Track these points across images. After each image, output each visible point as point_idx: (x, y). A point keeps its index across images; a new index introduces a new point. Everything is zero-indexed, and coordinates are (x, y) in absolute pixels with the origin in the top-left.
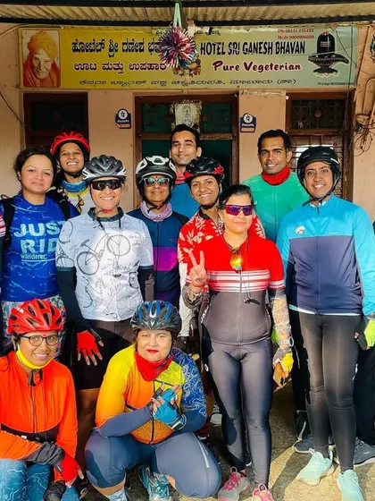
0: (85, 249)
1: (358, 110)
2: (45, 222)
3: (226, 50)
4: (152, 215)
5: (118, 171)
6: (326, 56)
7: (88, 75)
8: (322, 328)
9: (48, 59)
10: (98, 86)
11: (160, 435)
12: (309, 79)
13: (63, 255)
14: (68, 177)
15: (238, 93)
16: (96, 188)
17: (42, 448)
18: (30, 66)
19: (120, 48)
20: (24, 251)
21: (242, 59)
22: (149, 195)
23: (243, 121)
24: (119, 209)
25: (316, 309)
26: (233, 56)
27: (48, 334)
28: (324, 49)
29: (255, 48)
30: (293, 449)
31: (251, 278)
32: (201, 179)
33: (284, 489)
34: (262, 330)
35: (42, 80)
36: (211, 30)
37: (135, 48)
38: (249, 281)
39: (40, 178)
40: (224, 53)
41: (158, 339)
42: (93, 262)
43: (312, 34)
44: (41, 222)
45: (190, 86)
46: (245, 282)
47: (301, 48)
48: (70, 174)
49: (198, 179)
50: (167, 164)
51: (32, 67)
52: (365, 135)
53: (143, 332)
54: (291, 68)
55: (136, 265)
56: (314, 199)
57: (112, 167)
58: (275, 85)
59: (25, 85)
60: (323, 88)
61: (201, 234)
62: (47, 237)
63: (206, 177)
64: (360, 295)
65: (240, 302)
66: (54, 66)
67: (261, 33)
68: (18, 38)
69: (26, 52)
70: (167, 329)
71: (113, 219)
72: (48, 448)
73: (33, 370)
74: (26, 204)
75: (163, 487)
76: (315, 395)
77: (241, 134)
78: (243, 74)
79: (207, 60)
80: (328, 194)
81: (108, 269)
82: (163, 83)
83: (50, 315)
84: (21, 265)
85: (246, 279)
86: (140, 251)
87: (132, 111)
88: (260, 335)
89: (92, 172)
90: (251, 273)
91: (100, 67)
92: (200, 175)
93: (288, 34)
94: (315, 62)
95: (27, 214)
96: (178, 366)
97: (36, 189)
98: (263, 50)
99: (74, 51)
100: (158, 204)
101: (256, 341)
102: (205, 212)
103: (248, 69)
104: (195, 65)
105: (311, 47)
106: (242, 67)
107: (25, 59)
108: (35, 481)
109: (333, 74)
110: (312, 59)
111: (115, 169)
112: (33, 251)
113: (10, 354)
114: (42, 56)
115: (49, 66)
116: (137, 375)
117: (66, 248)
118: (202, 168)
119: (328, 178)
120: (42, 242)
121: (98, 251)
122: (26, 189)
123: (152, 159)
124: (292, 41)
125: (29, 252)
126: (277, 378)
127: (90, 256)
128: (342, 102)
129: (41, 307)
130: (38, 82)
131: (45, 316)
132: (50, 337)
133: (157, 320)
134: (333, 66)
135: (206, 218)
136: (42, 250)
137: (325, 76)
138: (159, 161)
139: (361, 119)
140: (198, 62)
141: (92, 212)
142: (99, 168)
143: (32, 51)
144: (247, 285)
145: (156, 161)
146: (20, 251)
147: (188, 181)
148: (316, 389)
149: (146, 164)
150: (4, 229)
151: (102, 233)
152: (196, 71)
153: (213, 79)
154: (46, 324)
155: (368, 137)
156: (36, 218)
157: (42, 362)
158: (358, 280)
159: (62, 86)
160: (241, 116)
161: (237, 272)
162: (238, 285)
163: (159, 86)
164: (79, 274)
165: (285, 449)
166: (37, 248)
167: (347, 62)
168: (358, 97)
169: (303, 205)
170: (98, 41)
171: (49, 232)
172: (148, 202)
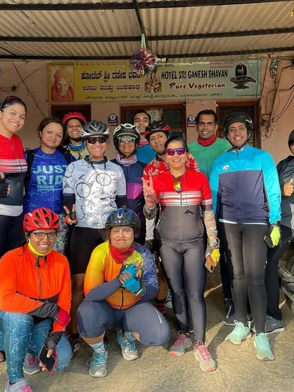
0: (81, 181)
1: (263, 112)
2: (53, 165)
3: (178, 76)
4: (123, 161)
5: (104, 131)
6: (241, 78)
7: (91, 93)
8: (242, 233)
9: (66, 83)
10: (98, 100)
11: (127, 302)
12: (230, 92)
13: (67, 185)
14: (72, 141)
15: (185, 103)
16: (90, 142)
17: (44, 305)
18: (55, 88)
19: (111, 76)
20: (39, 183)
21: (188, 81)
22: (121, 149)
23: (189, 120)
24: (105, 157)
25: (238, 220)
26: (182, 79)
27: (48, 231)
28: (240, 74)
29: (196, 74)
30: (224, 323)
31: (188, 196)
32: (155, 135)
33: (216, 347)
34: (198, 233)
35: (63, 97)
36: (167, 60)
37: (121, 76)
38: (186, 199)
39: (54, 138)
40: (176, 78)
41: (125, 233)
42: (86, 189)
43: (232, 65)
44: (51, 165)
45: (154, 99)
46: (184, 199)
47: (226, 74)
48: (74, 139)
49: (154, 135)
50: (134, 128)
51: (57, 89)
52: (268, 127)
53: (114, 229)
54: (219, 86)
55: (115, 192)
56: (235, 147)
57: (100, 129)
58: (209, 97)
59: (52, 100)
60: (239, 98)
61: (157, 170)
62: (55, 174)
63: (158, 133)
64: (268, 211)
65: (181, 213)
66: (70, 88)
67: (200, 65)
68: (48, 71)
69: (53, 79)
70: (130, 225)
71: (100, 163)
72: (47, 306)
73: (40, 256)
74: (42, 153)
75: (131, 343)
76: (237, 282)
77: (187, 128)
78: (188, 91)
79: (165, 83)
80: (244, 144)
81: (96, 194)
82: (138, 97)
83: (50, 217)
84: (37, 192)
85: (184, 197)
86: (117, 184)
87: (119, 115)
88: (196, 236)
89: (87, 132)
90: (188, 193)
91: (98, 88)
92: (154, 132)
93: (217, 66)
94: (234, 82)
95: (42, 160)
96: (139, 254)
97: (50, 144)
98: (201, 75)
99: (83, 78)
100: (127, 154)
101: (193, 240)
102: (160, 157)
103: (191, 87)
104: (158, 86)
105: (232, 73)
106: (188, 86)
107: (53, 83)
108: (40, 332)
109: (246, 90)
110: (233, 80)
111: (103, 129)
112: (45, 183)
113: (25, 246)
114: (63, 82)
115: (67, 88)
116: (111, 259)
117: (69, 181)
118: (155, 127)
119: (244, 133)
120: (51, 177)
121: (89, 182)
122: (43, 143)
123: (124, 125)
124: (219, 69)
125: (42, 184)
126: (208, 266)
127: (84, 185)
128: (253, 107)
129: (45, 212)
130: (60, 99)
131: (47, 218)
132: (50, 233)
133: (122, 219)
134: (246, 85)
135: (161, 160)
136: (51, 183)
137: (240, 91)
138: (129, 126)
139: (265, 118)
140: (160, 84)
141: (87, 158)
142: (91, 129)
143: (57, 79)
144: (185, 201)
145: (127, 126)
146: (37, 183)
147: (148, 137)
148: (238, 277)
149: (120, 128)
150: (27, 167)
151: (93, 171)
152: (159, 89)
153: (170, 94)
154: (47, 224)
155: (270, 129)
156: (48, 162)
157: (45, 252)
158: (266, 200)
159: (75, 100)
160: (187, 117)
161: (178, 192)
162: (179, 201)
163: (135, 99)
164: (77, 198)
165: (217, 323)
166: (47, 181)
167: (255, 82)
168: (262, 104)
169: (228, 152)
170: (97, 72)
171: (56, 171)
172: (120, 153)
